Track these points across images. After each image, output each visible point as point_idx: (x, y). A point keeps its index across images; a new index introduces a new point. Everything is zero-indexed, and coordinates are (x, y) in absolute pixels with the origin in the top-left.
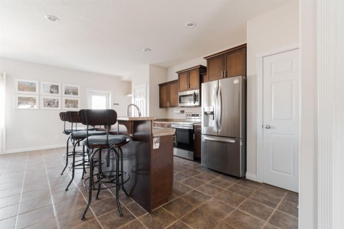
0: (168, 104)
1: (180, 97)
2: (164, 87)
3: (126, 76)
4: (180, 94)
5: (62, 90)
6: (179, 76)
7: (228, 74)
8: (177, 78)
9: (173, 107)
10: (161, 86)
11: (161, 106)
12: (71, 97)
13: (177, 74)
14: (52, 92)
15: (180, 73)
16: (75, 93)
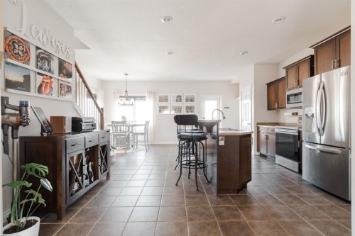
0: (276, 106)
1: (289, 96)
2: (272, 86)
3: (235, 78)
4: (288, 93)
5: (183, 99)
6: (287, 72)
7: (342, 63)
8: (284, 75)
9: (282, 108)
10: (269, 85)
11: (269, 108)
12: (190, 104)
13: (285, 70)
14: (177, 101)
15: (288, 68)
16: (192, 100)
